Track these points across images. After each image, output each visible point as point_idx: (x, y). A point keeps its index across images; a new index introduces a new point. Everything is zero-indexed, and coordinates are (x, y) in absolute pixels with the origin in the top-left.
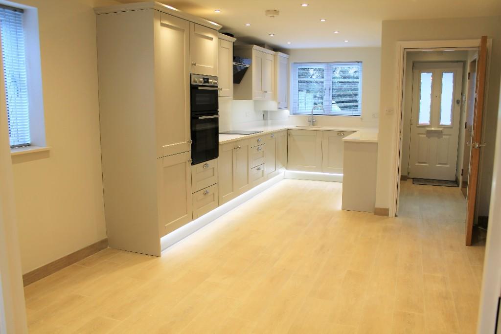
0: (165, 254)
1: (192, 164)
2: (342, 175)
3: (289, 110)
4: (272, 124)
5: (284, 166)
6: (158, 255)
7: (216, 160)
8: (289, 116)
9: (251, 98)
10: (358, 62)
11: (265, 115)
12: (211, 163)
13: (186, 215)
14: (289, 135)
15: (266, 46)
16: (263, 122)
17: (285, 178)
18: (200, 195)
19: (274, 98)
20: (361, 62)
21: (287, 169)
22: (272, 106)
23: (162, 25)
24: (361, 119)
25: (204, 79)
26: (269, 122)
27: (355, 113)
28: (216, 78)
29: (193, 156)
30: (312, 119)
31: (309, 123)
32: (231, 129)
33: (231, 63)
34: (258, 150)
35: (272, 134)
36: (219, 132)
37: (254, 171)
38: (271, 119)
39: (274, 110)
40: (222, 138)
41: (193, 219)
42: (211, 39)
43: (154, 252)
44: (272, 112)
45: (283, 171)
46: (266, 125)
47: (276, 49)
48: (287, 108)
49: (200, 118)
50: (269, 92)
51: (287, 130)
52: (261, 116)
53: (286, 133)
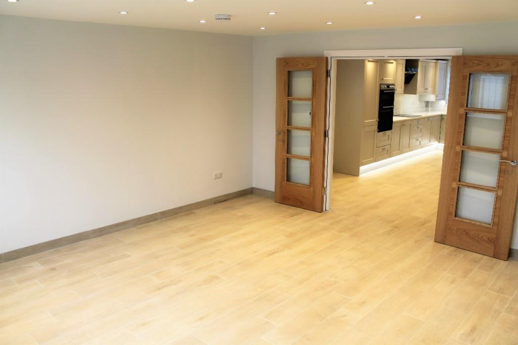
0: (360, 176)
1: (378, 132)
3: (445, 101)
4: (432, 111)
5: (437, 140)
6: (358, 176)
7: (391, 131)
8: (445, 105)
9: (415, 94)
11: (427, 104)
12: (388, 132)
13: (372, 159)
16: (425, 109)
17: (437, 149)
18: (380, 149)
19: (434, 92)
21: (439, 143)
22: (431, 98)
23: (369, 61)
25: (387, 86)
28: (393, 85)
29: (379, 128)
32: (401, 113)
33: (404, 72)
34: (418, 128)
35: (428, 118)
36: (394, 114)
37: (414, 140)
38: (431, 107)
40: (395, 119)
41: (376, 162)
42: (392, 63)
43: (356, 174)
44: (432, 102)
45: (436, 144)
46: (427, 111)
48: (444, 99)
49: (384, 107)
50: (430, 89)
51: (442, 115)
52: (424, 105)
53: (440, 117)
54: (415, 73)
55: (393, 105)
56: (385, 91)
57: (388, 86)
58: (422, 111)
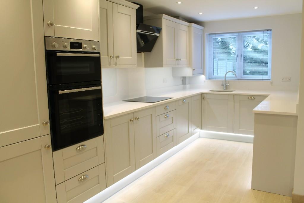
2: (253, 136)
3: (205, 76)
4: (191, 88)
7: (102, 136)
8: (205, 81)
9: (161, 65)
10: (268, 30)
11: (184, 80)
14: (203, 98)
15: (180, 18)
16: (182, 86)
17: (199, 137)
19: (189, 65)
20: (270, 30)
21: (201, 129)
22: (188, 72)
24: (271, 83)
25: (72, 43)
26: (188, 86)
27: (265, 77)
28: (96, 42)
30: (226, 84)
31: (222, 86)
34: (166, 117)
35: (184, 100)
38: (189, 84)
39: (191, 76)
44: (189, 77)
45: (199, 131)
46: (184, 89)
47: (191, 21)
48: (203, 73)
49: (61, 92)
50: (184, 60)
51: (202, 94)
52: (180, 81)
53: (200, 97)
54: (157, 34)
55: (100, 84)
56: (59, 54)
57: (76, 45)
58: (178, 90)
